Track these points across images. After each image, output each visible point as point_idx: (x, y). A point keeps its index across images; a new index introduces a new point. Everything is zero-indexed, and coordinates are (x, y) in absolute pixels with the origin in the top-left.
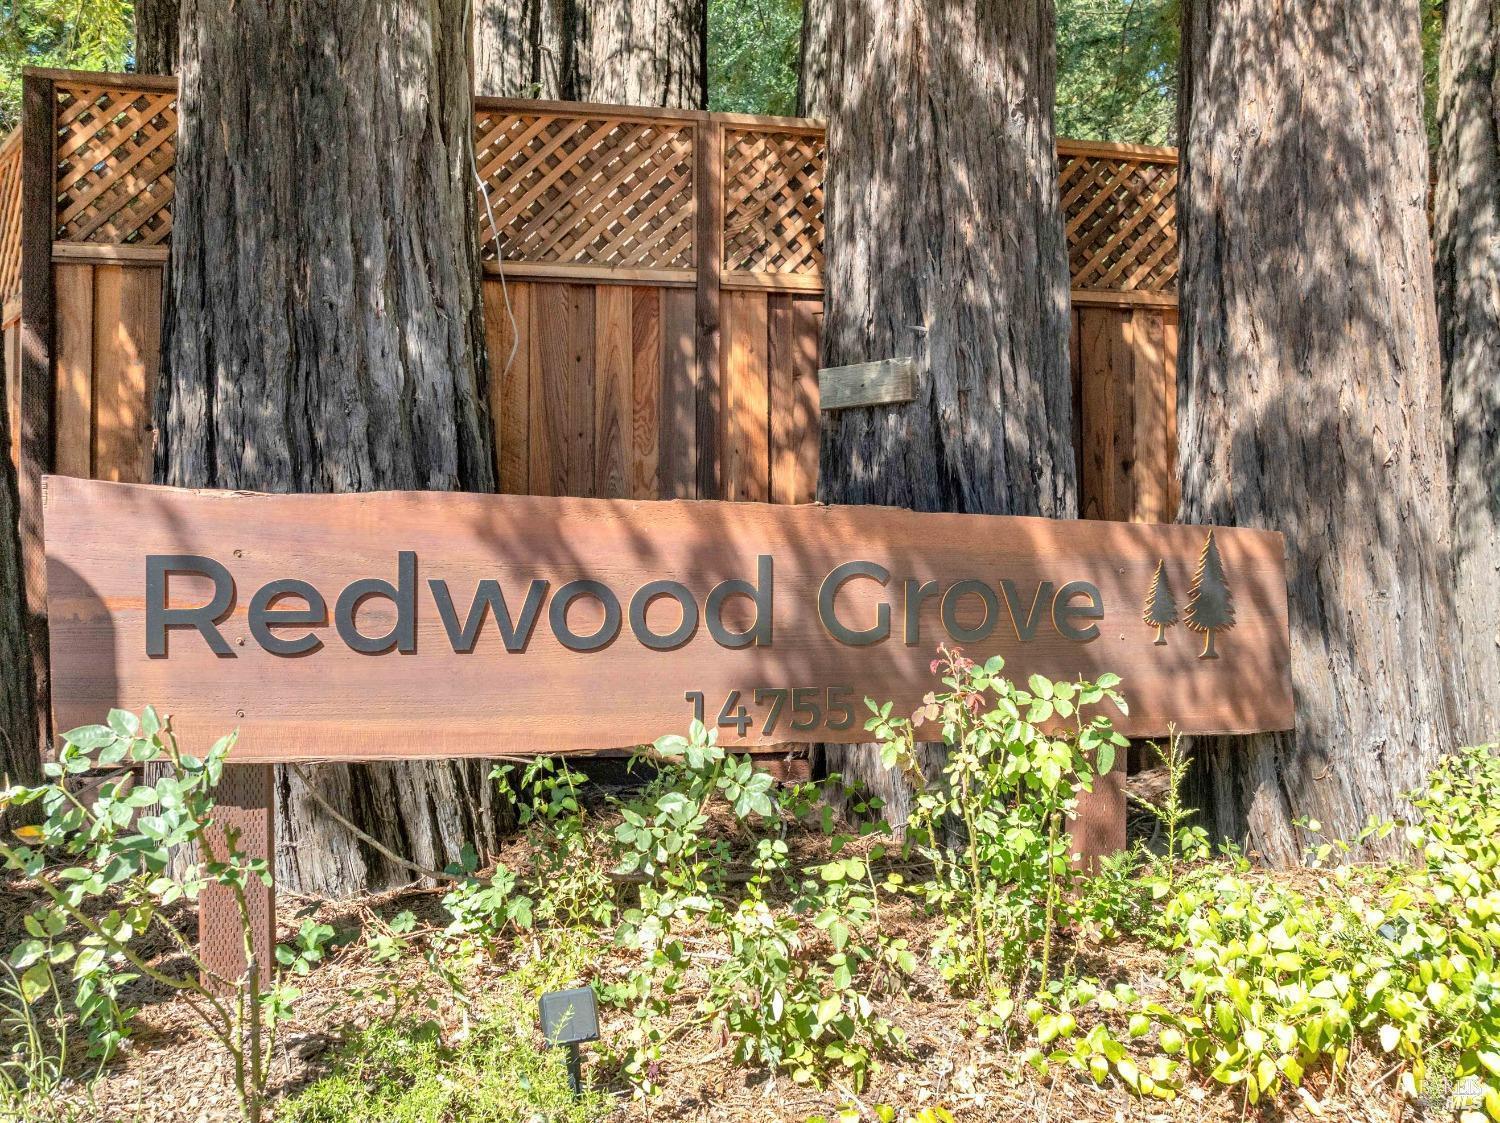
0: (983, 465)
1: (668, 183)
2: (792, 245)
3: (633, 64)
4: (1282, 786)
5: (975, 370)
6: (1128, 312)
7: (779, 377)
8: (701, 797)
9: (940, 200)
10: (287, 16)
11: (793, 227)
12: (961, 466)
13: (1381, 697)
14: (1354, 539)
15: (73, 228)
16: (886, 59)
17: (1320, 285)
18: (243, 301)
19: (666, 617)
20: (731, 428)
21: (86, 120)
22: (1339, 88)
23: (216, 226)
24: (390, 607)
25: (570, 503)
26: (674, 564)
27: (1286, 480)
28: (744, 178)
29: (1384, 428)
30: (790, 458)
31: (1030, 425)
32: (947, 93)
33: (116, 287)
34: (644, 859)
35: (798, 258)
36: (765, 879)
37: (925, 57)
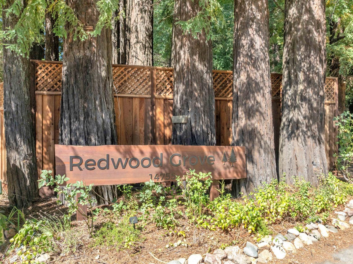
0: (198, 134)
1: (146, 79)
2: (168, 90)
3: (138, 46)
4: (245, 187)
5: (198, 118)
6: (229, 101)
7: (166, 113)
8: (151, 190)
9: (192, 89)
10: (83, 61)
11: (168, 87)
12: (195, 134)
13: (261, 173)
14: (256, 147)
15: (38, 88)
16: (183, 64)
17: (253, 106)
18: (76, 109)
19: (146, 163)
20: (157, 123)
21: (41, 68)
22: (256, 74)
23: (71, 96)
24: (106, 163)
25: (132, 146)
26: (148, 155)
27: (246, 138)
28: (160, 78)
29: (262, 129)
30: (168, 128)
31: (207, 126)
32: (193, 71)
33: (46, 99)
34: (143, 199)
35: (169, 92)
36: (161, 202)
37: (190, 65)
